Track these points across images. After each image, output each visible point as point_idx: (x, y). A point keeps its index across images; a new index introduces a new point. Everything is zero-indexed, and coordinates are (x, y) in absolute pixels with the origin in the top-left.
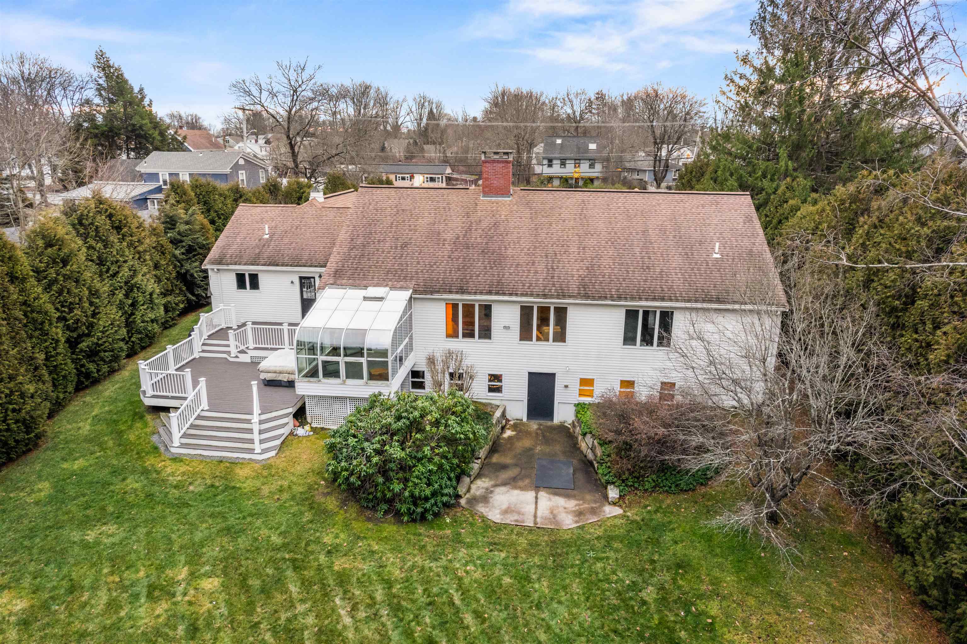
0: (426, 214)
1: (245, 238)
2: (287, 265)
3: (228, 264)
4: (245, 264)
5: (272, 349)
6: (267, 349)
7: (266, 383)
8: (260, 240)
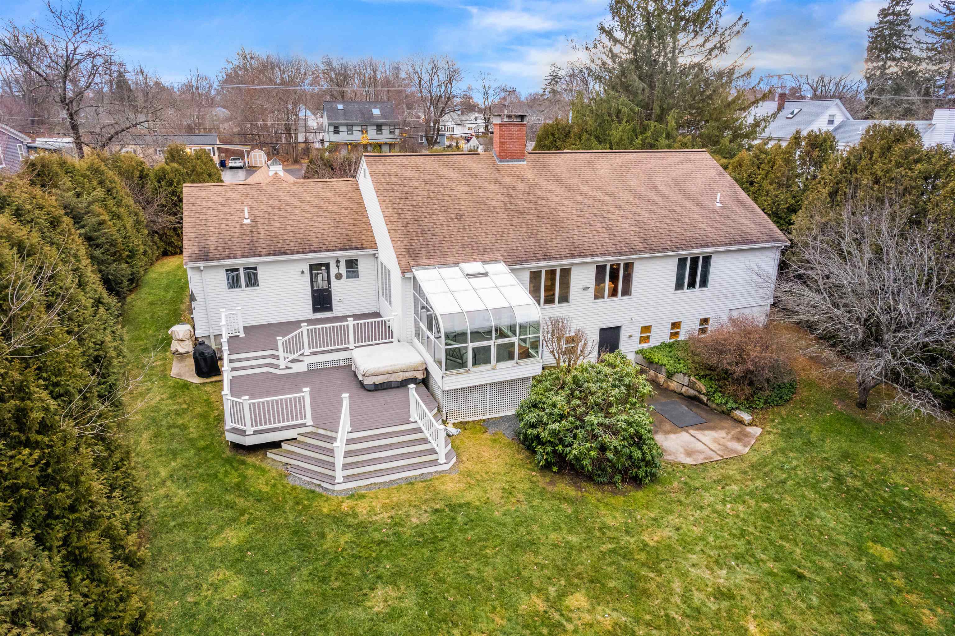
0: (457, 183)
1: (220, 225)
2: (298, 253)
3: (218, 259)
4: (243, 257)
5: (333, 351)
6: (327, 352)
7: (373, 388)
8: (241, 226)
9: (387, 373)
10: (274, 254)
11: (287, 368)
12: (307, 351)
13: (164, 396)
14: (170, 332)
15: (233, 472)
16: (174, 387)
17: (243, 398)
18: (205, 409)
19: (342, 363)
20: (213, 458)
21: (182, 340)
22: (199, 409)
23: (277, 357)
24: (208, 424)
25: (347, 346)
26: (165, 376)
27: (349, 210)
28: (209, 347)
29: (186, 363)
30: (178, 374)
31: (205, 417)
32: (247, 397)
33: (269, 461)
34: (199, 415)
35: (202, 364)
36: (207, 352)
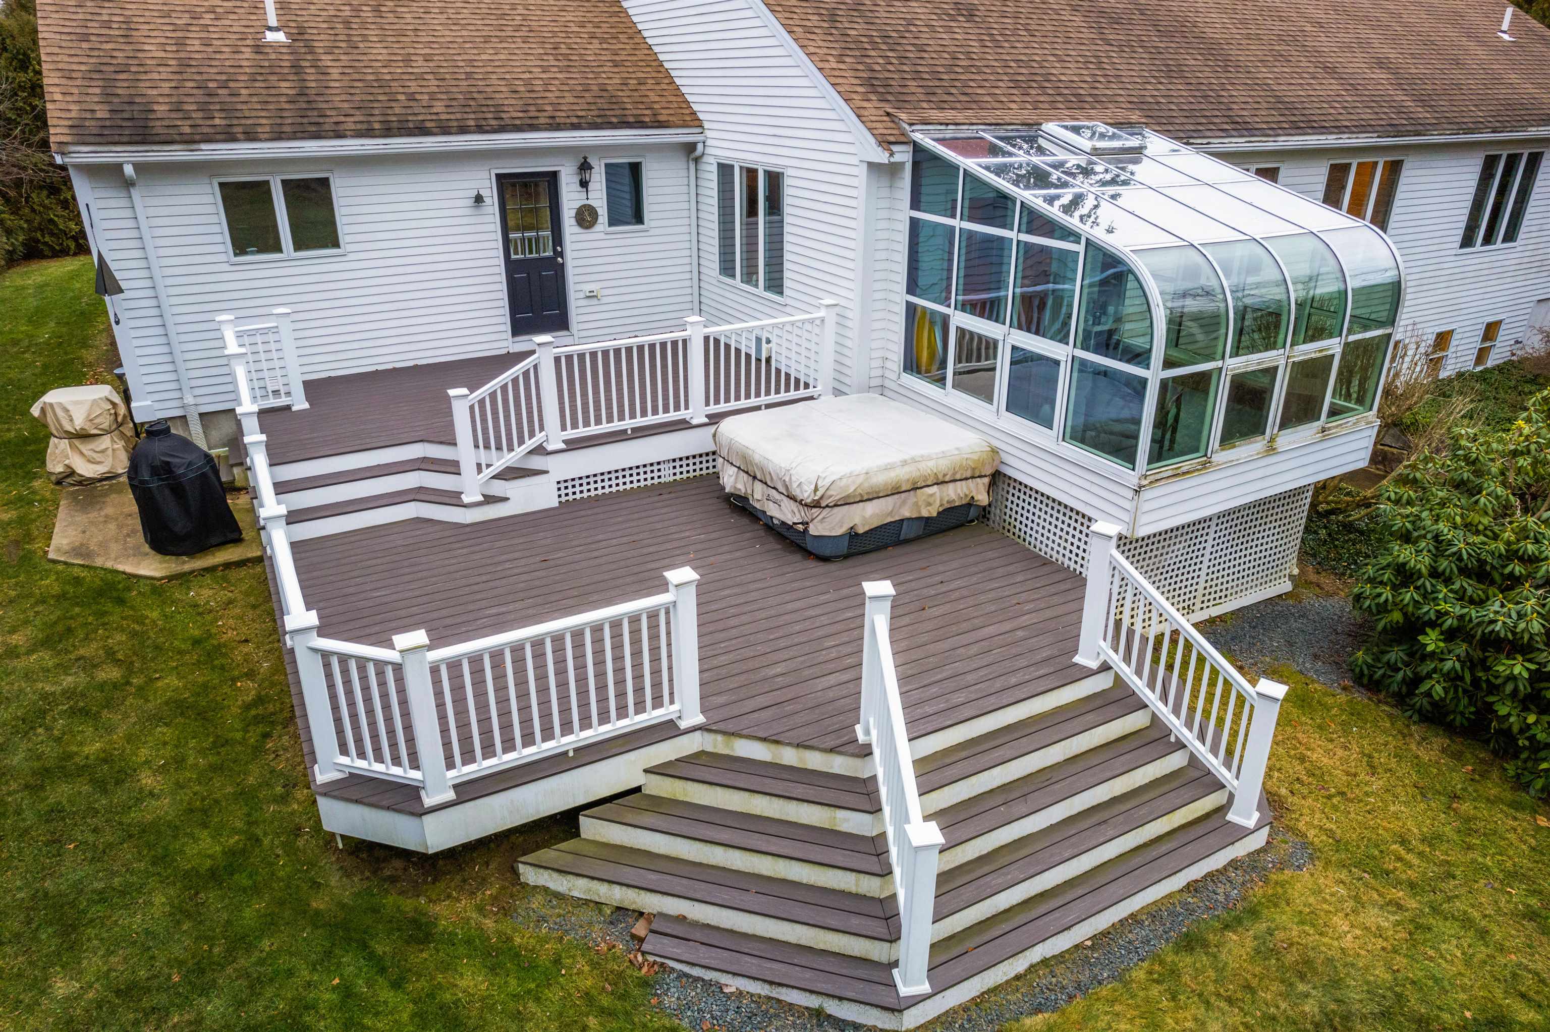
1: (181, 43)
2: (463, 130)
3: (189, 141)
4: (278, 136)
5: (641, 433)
6: (619, 437)
7: (844, 548)
8: (259, 48)
9: (896, 491)
10: (388, 132)
11: (490, 500)
12: (555, 437)
13: (16, 639)
14: (35, 411)
15: (386, 994)
16: (61, 597)
17: (403, 640)
18: (199, 677)
19: (667, 475)
20: (269, 924)
21: (84, 436)
22: (173, 681)
23: (452, 467)
24: (221, 743)
25: (682, 414)
26: (27, 559)
27: (590, 28)
28: (187, 444)
29: (109, 510)
30: (77, 551)
31: (202, 715)
32: (420, 637)
33: (536, 902)
34: (179, 707)
35: (170, 506)
36: (180, 462)
